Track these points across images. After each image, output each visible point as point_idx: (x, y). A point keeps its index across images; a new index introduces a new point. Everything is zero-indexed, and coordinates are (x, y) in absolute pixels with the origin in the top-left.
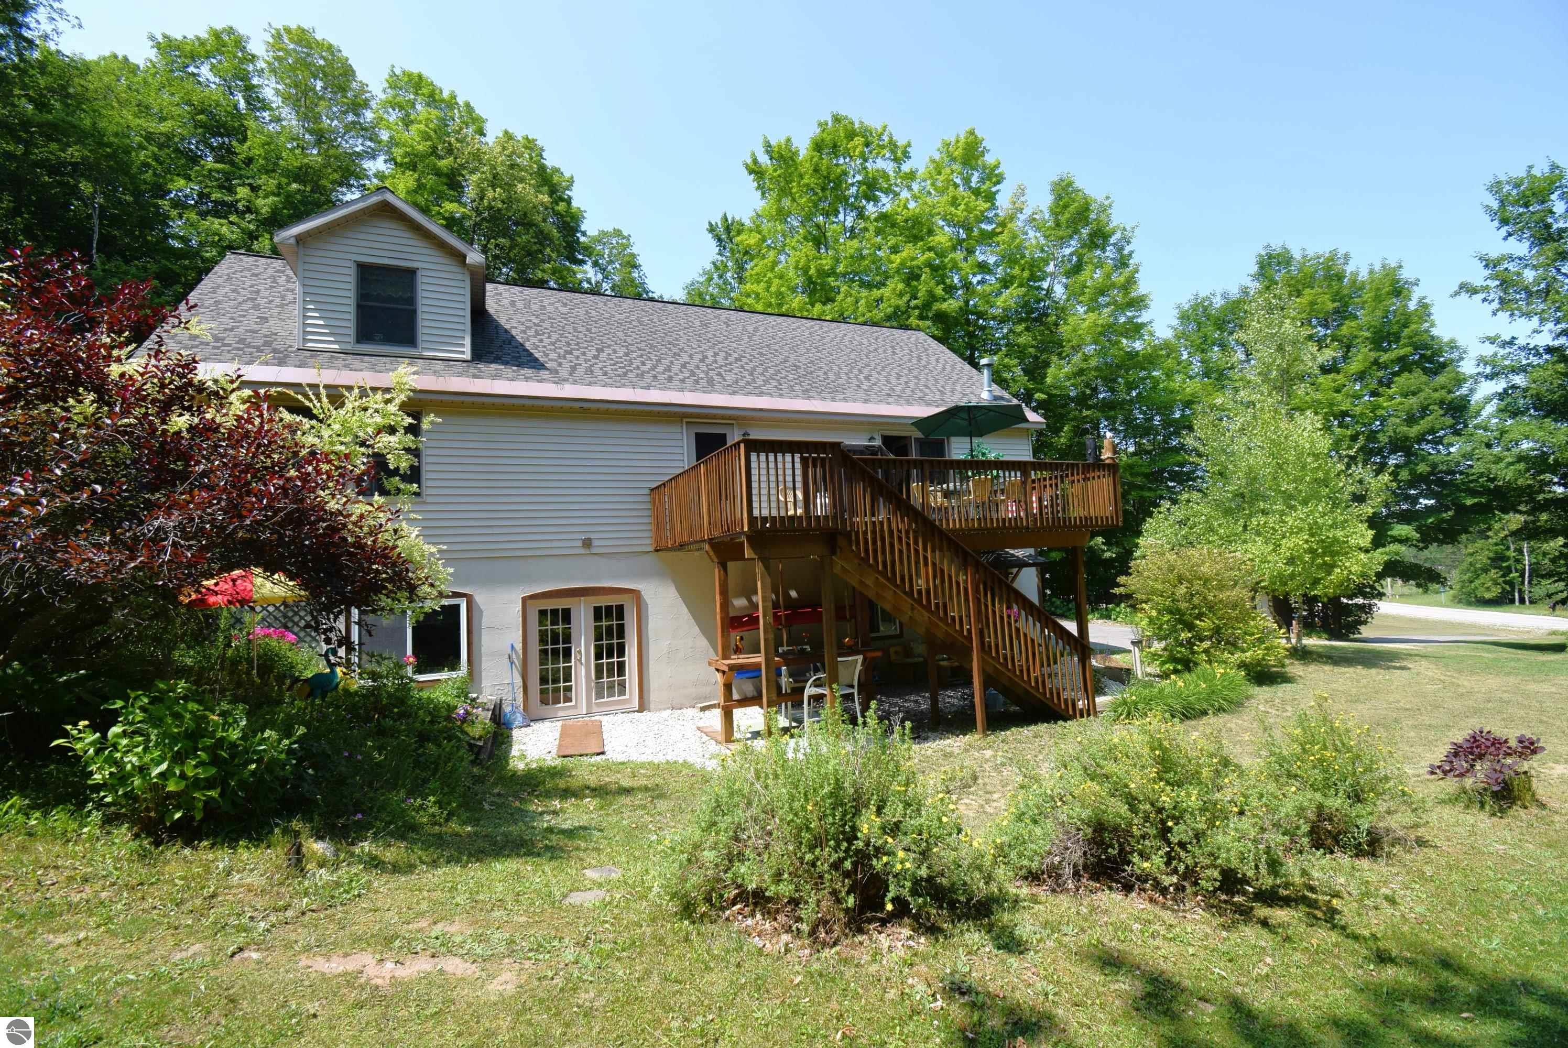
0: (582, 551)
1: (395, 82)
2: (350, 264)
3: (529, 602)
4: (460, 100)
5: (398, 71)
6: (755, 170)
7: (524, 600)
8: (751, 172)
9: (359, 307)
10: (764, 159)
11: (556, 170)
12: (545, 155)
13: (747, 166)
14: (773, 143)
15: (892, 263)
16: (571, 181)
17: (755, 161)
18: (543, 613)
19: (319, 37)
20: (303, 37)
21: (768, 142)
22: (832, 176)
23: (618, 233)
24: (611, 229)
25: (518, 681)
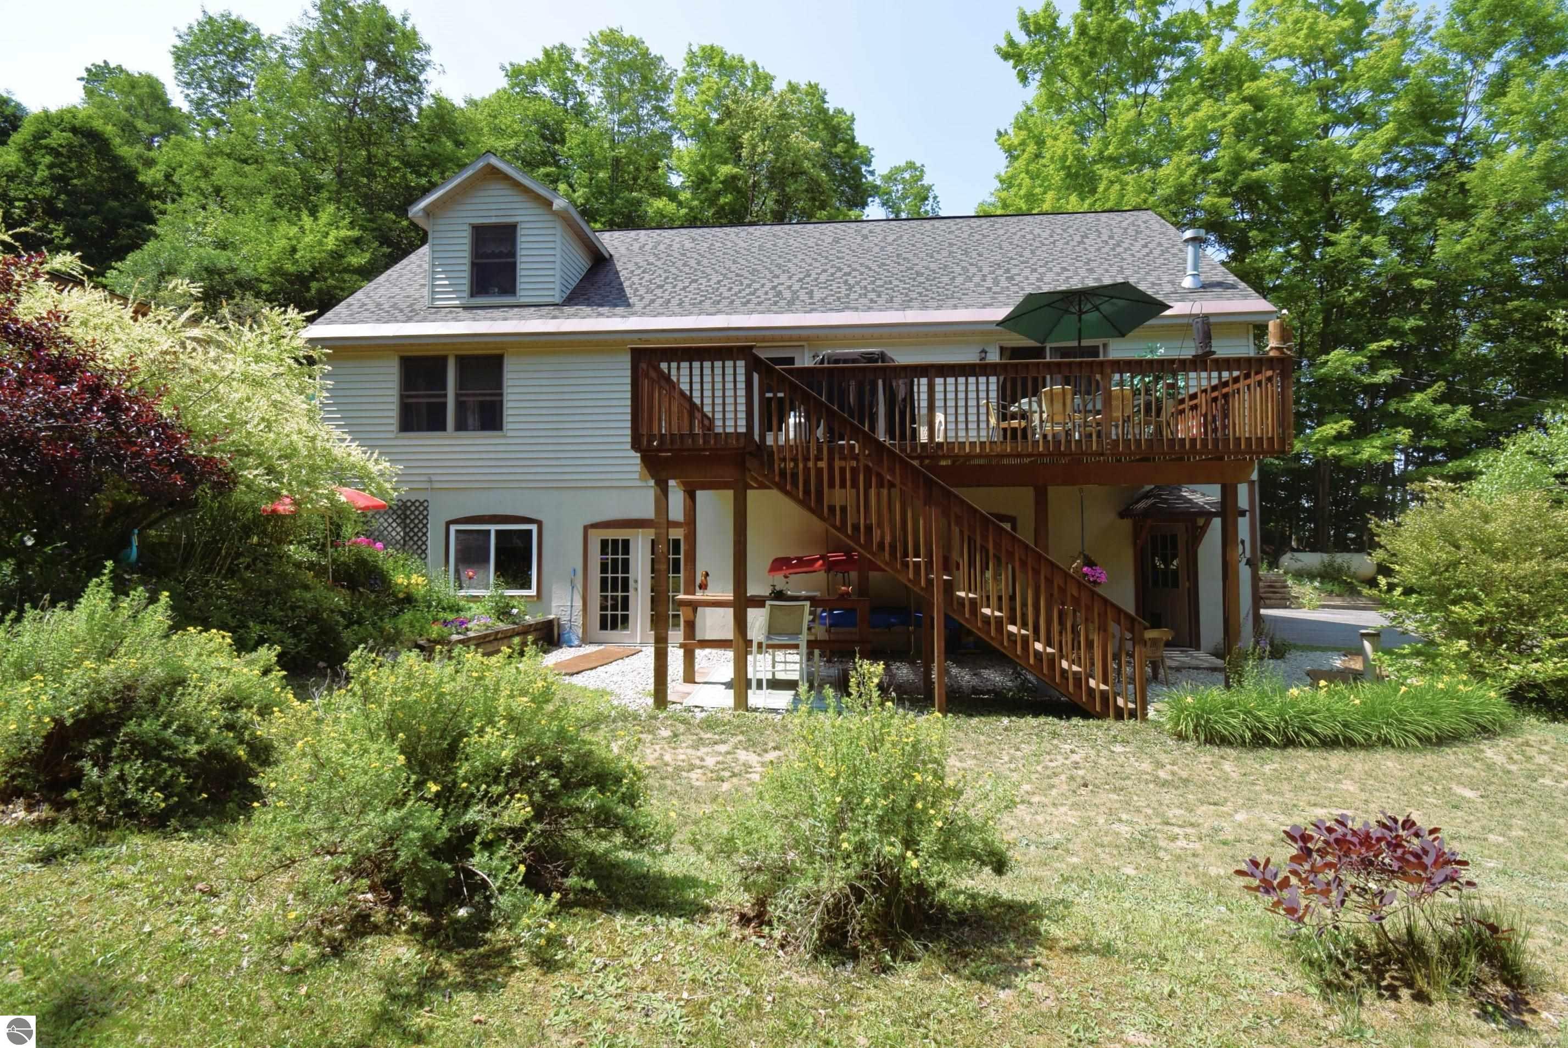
0: (639, 483)
1: (692, 61)
2: (466, 227)
3: (590, 531)
4: (748, 62)
5: (695, 48)
6: (1011, 53)
7: (586, 529)
8: (1006, 56)
9: (473, 265)
10: (1022, 39)
11: (840, 112)
12: (827, 98)
13: (998, 50)
14: (1028, 13)
15: (1185, 128)
16: (853, 120)
17: (1011, 43)
18: (604, 543)
19: (626, 34)
20: (612, 39)
21: (1023, 14)
22: (1106, 36)
23: (911, 166)
24: (903, 164)
25: (578, 603)
